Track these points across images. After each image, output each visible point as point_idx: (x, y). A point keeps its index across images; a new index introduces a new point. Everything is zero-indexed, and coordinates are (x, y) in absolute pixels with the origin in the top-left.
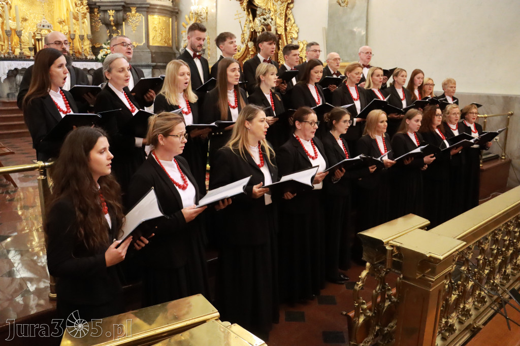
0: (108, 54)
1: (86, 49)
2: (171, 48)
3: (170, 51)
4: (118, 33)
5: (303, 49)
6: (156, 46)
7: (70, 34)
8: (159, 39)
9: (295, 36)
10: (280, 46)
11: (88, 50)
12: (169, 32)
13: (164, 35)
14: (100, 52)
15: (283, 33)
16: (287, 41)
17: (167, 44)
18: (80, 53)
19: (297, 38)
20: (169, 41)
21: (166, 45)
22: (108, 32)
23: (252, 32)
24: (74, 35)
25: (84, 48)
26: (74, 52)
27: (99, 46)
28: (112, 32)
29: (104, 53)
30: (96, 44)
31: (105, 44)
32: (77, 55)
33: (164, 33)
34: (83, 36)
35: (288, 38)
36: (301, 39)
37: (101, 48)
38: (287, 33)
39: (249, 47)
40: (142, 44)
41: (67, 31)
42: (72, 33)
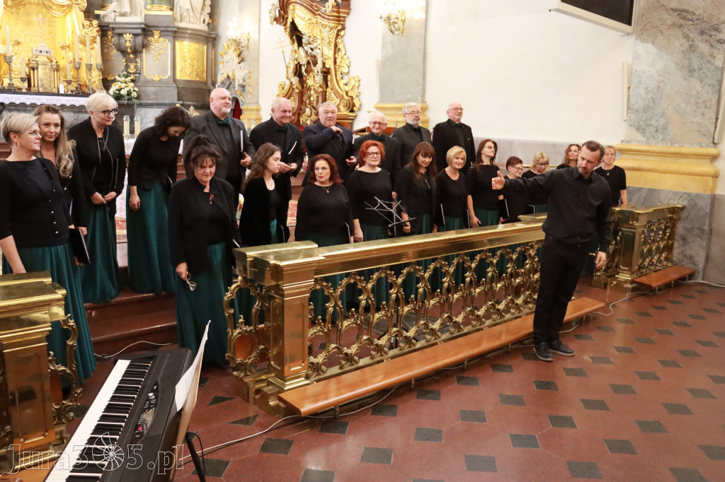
0: (122, 89)
1: (94, 82)
2: (206, 83)
3: (205, 87)
4: (136, 62)
5: (354, 87)
6: (184, 81)
7: (75, 62)
8: (188, 72)
9: (345, 70)
10: (329, 83)
11: (97, 83)
12: (203, 63)
13: (196, 66)
14: (113, 86)
15: (332, 67)
16: (336, 76)
17: (200, 77)
18: (87, 86)
19: (348, 73)
20: (202, 74)
21: (198, 79)
22: (124, 61)
23: (297, 65)
24: (80, 64)
25: (92, 81)
26: (80, 85)
27: (113, 78)
28: (128, 61)
29: (117, 87)
30: (108, 75)
31: (119, 76)
32: (84, 88)
33: (195, 63)
34: (91, 65)
35: (338, 73)
36: (352, 74)
37: (115, 81)
38: (337, 67)
39: (293, 83)
40: (166, 78)
41: (72, 59)
42: (77, 60)
